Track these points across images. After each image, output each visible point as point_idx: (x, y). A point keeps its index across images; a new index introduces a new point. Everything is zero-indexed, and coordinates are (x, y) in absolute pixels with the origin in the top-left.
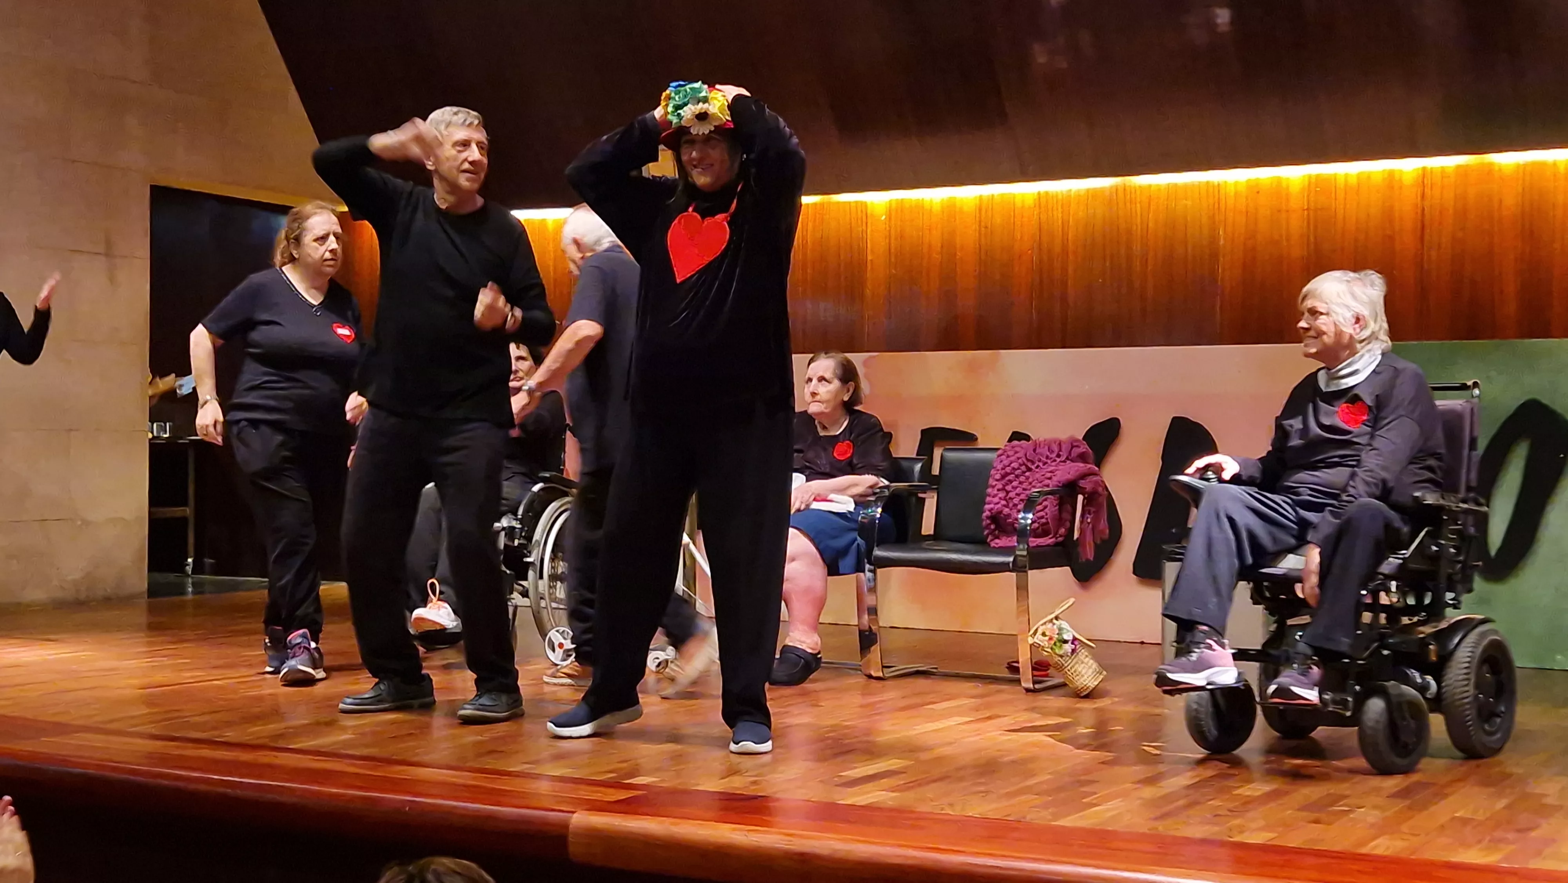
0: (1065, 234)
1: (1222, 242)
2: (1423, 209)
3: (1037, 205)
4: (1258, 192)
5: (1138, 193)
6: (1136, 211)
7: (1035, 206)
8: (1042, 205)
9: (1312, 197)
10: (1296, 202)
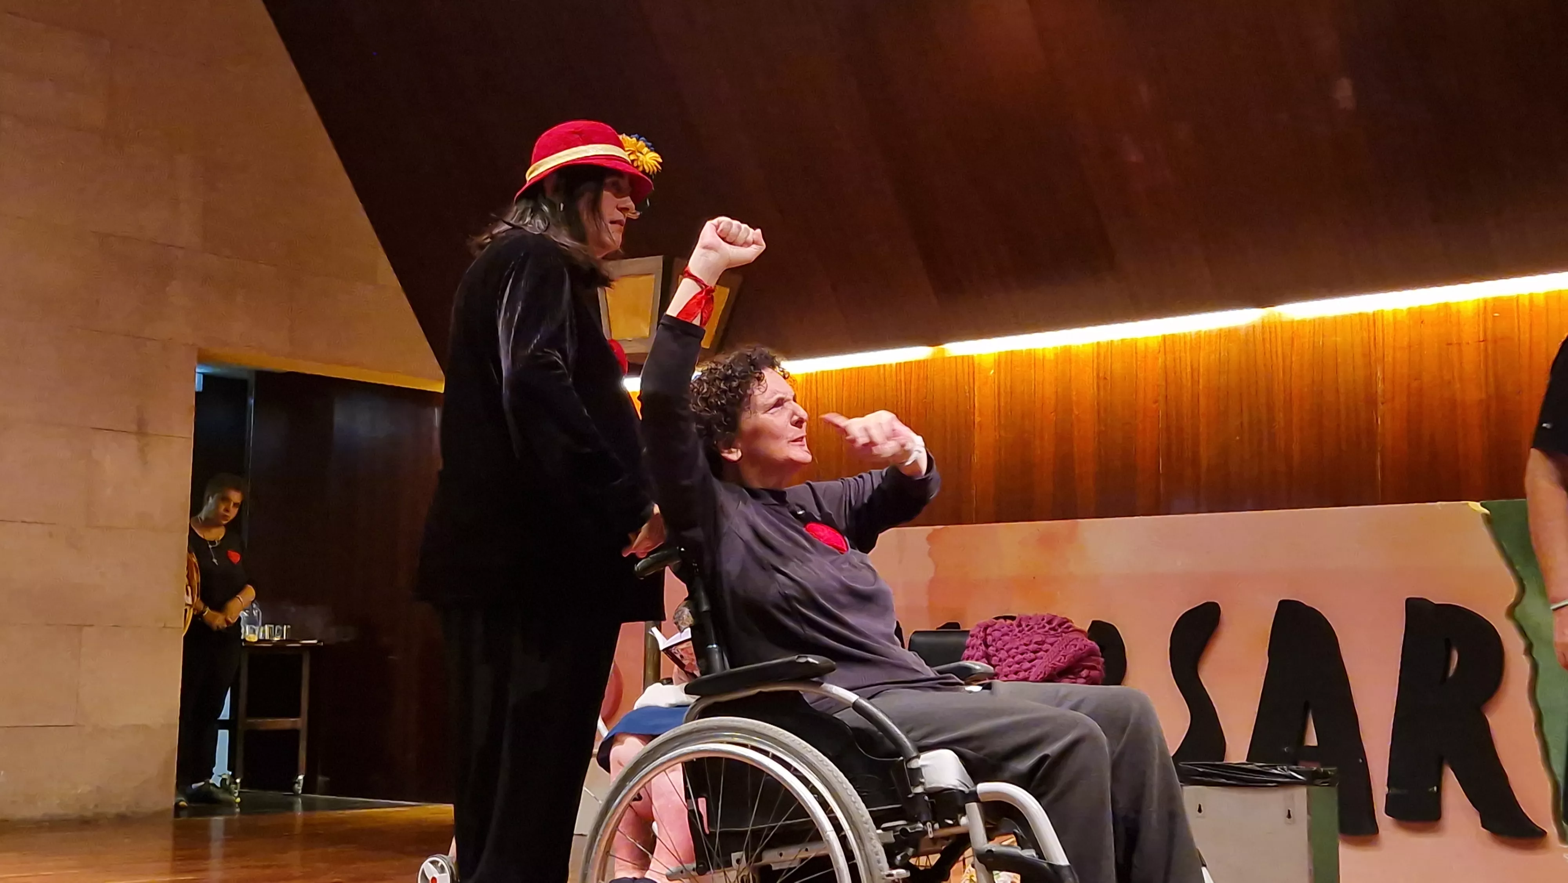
0: (1195, 382)
1: (1380, 386)
3: (1162, 349)
4: (1422, 322)
5: (1279, 329)
6: (1277, 352)
7: (1160, 351)
8: (1167, 349)
9: (1490, 324)
10: (1470, 333)
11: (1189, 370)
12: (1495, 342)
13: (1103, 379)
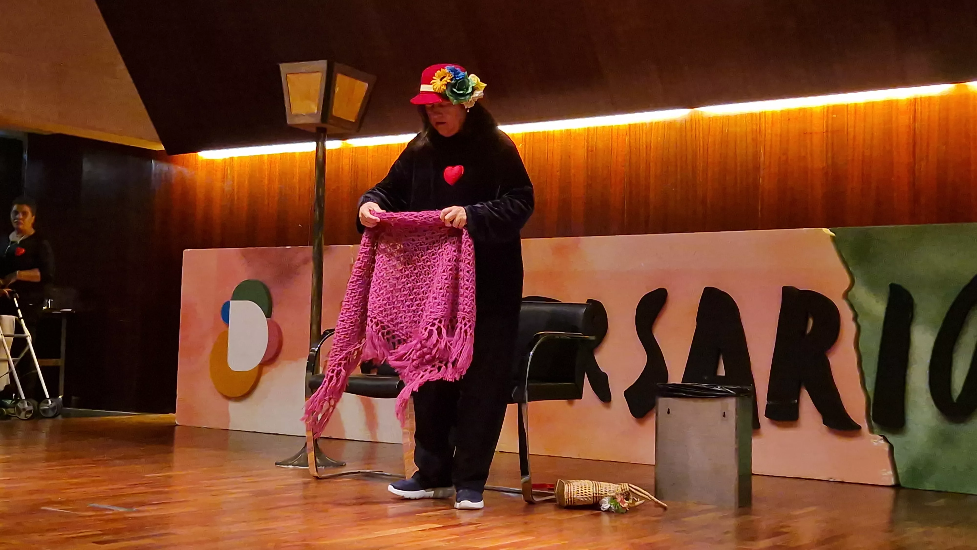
0: (648, 153)
1: (762, 158)
2: (915, 130)
3: (628, 132)
4: (789, 120)
6: (699, 136)
7: (626, 134)
8: (632, 133)
9: (830, 122)
10: (818, 126)
11: (645, 146)
12: (833, 132)
13: (591, 151)
